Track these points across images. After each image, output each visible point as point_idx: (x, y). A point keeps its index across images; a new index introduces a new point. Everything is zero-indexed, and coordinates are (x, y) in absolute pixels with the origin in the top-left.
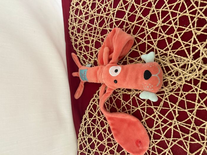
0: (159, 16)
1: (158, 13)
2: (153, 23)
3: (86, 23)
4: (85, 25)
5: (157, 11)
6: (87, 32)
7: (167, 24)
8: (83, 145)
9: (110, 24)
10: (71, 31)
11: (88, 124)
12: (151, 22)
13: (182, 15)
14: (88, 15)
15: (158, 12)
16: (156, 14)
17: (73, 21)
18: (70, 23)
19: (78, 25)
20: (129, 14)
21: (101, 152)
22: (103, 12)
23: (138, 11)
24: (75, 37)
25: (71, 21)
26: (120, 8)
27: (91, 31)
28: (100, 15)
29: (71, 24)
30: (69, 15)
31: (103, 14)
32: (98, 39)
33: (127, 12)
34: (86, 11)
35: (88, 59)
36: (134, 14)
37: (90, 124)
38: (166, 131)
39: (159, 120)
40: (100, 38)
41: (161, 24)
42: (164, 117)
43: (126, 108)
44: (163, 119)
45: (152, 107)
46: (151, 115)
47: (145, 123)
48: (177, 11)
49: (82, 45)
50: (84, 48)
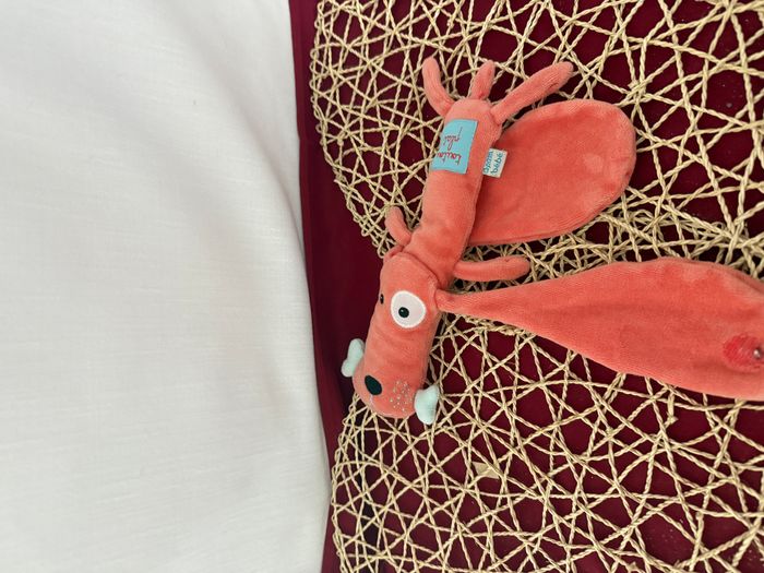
0: (637, 65)
1: (636, 54)
2: (616, 88)
3: (371, 70)
4: (367, 75)
5: (631, 44)
6: (374, 102)
7: (664, 95)
8: (348, 489)
9: (457, 80)
10: (317, 93)
11: (370, 419)
12: (606, 83)
13: (721, 70)
14: (380, 38)
15: (635, 47)
16: (629, 55)
17: (325, 59)
18: (314, 63)
19: (345, 75)
20: (527, 48)
21: (408, 516)
22: (437, 30)
23: (564, 39)
24: (333, 116)
25: (321, 59)
26: (498, 24)
27: (391, 101)
28: (425, 42)
29: (318, 68)
30: (315, 35)
31: (436, 39)
32: (413, 129)
33: (523, 39)
34: (373, 22)
35: (374, 199)
36: (546, 48)
37: (376, 422)
38: (629, 468)
39: (608, 429)
40: (420, 126)
41: (642, 97)
42: (625, 423)
43: (497, 381)
44: (621, 427)
45: (589, 385)
46: (581, 411)
47: (557, 435)
48: (706, 51)
49: (355, 148)
50: (360, 159)
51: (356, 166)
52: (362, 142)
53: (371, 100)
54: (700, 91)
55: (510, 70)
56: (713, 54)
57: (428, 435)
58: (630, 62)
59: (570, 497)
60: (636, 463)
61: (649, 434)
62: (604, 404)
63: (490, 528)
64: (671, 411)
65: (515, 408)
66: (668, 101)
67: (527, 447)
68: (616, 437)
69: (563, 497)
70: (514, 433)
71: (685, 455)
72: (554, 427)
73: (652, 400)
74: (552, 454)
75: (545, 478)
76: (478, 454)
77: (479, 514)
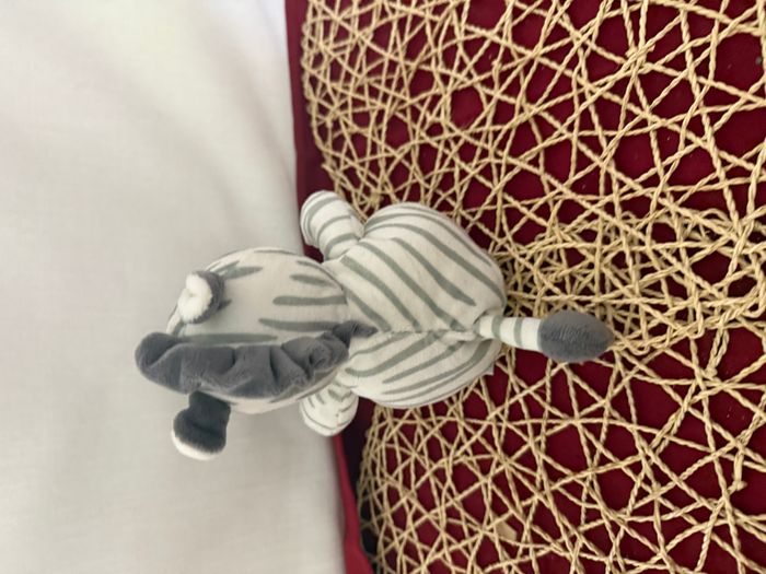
0: (636, 28)
1: (635, 16)
2: (611, 56)
3: (360, 43)
4: (356, 49)
6: (363, 79)
7: (666, 65)
9: (444, 52)
10: (309, 70)
12: (601, 51)
14: (369, 8)
15: (635, 7)
16: (626, 17)
17: (316, 33)
18: (307, 38)
19: (335, 50)
20: (517, 13)
23: (555, 1)
24: (324, 95)
25: (313, 34)
27: (378, 78)
28: (412, 10)
29: (311, 44)
30: (307, 9)
32: (400, 107)
33: (512, 1)
35: (362, 186)
36: (537, 12)
37: (396, 438)
38: (679, 538)
39: (655, 484)
41: (640, 68)
42: (676, 481)
43: (525, 410)
44: (670, 486)
45: (633, 428)
46: (622, 459)
47: (592, 483)
49: (344, 131)
50: (348, 142)
51: (345, 150)
52: (350, 122)
53: (360, 77)
54: (707, 60)
57: (446, 463)
58: (628, 24)
59: (602, 559)
60: (689, 532)
61: (707, 497)
62: (651, 454)
64: (738, 473)
65: (543, 445)
66: (670, 72)
67: (556, 494)
68: (663, 496)
69: (595, 559)
70: (540, 474)
71: (752, 531)
72: (588, 474)
73: (714, 456)
74: (584, 506)
75: (574, 532)
76: (500, 494)
77: (498, 561)
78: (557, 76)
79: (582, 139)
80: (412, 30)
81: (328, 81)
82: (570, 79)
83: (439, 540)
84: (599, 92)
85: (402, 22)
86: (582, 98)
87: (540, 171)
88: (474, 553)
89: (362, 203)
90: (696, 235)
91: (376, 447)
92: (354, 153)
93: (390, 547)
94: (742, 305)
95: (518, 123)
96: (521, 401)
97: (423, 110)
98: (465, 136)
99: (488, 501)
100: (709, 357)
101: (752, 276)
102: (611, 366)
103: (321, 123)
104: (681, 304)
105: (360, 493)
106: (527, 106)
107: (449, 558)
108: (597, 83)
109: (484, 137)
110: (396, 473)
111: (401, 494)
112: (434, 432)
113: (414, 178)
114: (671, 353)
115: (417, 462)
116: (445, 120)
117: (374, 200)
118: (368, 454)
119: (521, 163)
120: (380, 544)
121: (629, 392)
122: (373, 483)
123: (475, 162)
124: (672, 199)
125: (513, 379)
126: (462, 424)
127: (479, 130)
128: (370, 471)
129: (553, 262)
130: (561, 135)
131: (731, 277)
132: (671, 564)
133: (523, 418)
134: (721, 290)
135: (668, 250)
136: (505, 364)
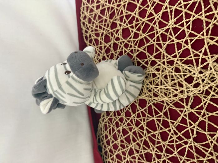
0: (171, 15)
1: (171, 11)
2: (165, 22)
3: (97, 14)
4: (96, 15)
7: (179, 25)
9: (120, 18)
10: (82, 21)
12: (162, 20)
13: (196, 18)
14: (99, 4)
15: (171, 9)
16: (169, 12)
17: (85, 10)
19: (90, 15)
20: (140, 8)
22: (115, 2)
23: (150, 6)
24: (87, 27)
25: (83, 10)
27: (102, 24)
28: (111, 5)
29: (83, 13)
30: (82, 3)
31: (114, 5)
33: (138, 5)
36: (145, 8)
38: (180, 149)
39: (174, 135)
40: (110, 32)
41: (173, 26)
42: (180, 134)
43: (141, 115)
44: (178, 135)
45: (169, 120)
46: (166, 128)
47: (158, 135)
48: (192, 11)
49: (92, 38)
50: (94, 41)
51: (93, 43)
52: (94, 35)
53: (97, 23)
54: (189, 25)
55: (134, 15)
56: (195, 12)
57: (120, 128)
58: (169, 14)
59: (161, 154)
60: (182, 147)
61: (187, 138)
62: (173, 127)
63: (137, 159)
64: (195, 133)
65: (146, 124)
66: (180, 27)
67: (149, 137)
68: (177, 138)
69: (159, 154)
70: (145, 132)
71: (198, 147)
72: (157, 132)
73: (189, 128)
74: (156, 140)
75: (154, 147)
76: (134, 137)
77: (134, 154)
78: (151, 27)
79: (157, 44)
80: (111, 11)
81: (88, 24)
82: (154, 28)
83: (119, 148)
84: (162, 32)
85: (108, 8)
86: (157, 33)
87: (146, 52)
88: (128, 152)
89: (98, 58)
90: (186, 71)
91: (102, 124)
92: (95, 44)
93: (106, 150)
94: (196, 90)
95: (140, 39)
96: (140, 113)
97: (114, 33)
98: (126, 41)
99: (131, 138)
100: (188, 103)
101: (199, 82)
102: (163, 104)
103: (86, 35)
104: (181, 89)
105: (98, 136)
106: (143, 34)
107: (121, 153)
108: (161, 29)
109: (131, 42)
110: (107, 131)
111: (108, 136)
112: (117, 120)
113: (112, 52)
114: (179, 102)
115: (113, 128)
116: (120, 37)
117: (101, 57)
118: (100, 126)
119: (141, 50)
120: (103, 149)
121: (168, 111)
122: (101, 133)
123: (128, 48)
124: (180, 61)
125: (138, 107)
126: (125, 118)
127: (129, 40)
128: (100, 130)
129: (149, 76)
130: (151, 43)
131: (194, 83)
132: (178, 155)
133: (140, 117)
134: (191, 86)
135: (178, 75)
136: (136, 103)
